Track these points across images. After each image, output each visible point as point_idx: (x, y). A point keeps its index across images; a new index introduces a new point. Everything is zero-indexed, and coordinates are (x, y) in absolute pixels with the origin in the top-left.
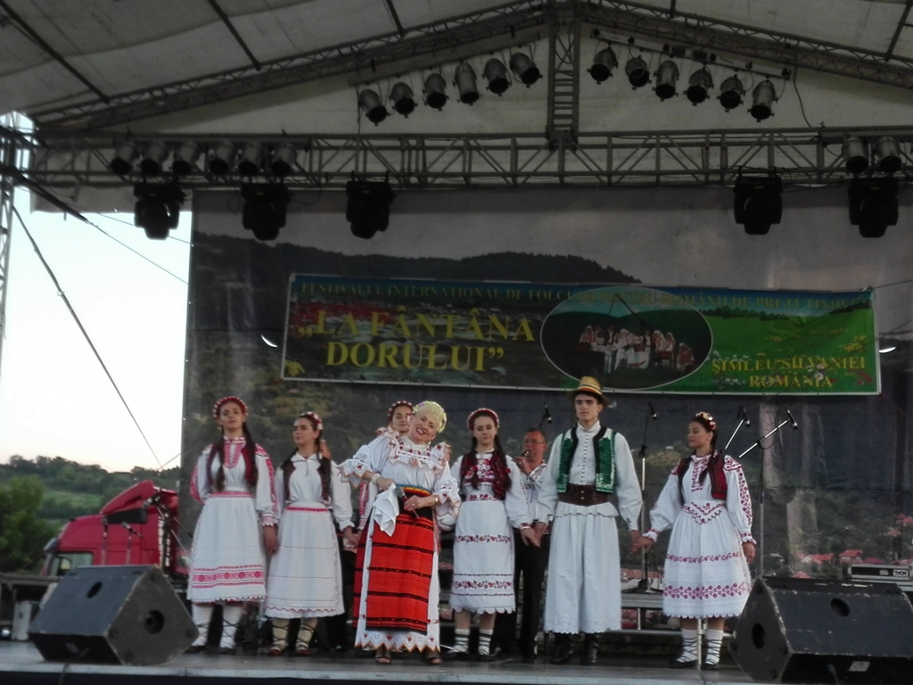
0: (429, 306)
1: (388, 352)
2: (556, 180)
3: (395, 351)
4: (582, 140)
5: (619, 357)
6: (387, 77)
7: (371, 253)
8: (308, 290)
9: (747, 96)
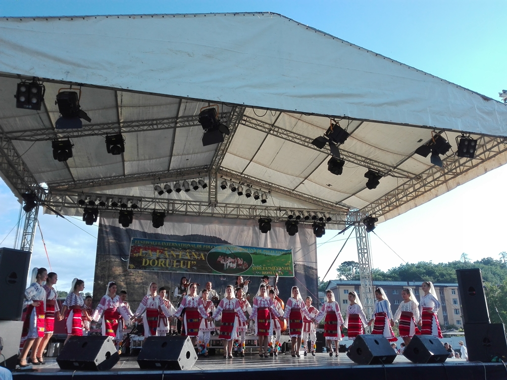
0: (174, 249)
1: (162, 262)
2: (211, 215)
3: (164, 262)
4: (218, 205)
5: (228, 265)
6: (163, 183)
7: (156, 232)
8: (137, 243)
9: (260, 197)
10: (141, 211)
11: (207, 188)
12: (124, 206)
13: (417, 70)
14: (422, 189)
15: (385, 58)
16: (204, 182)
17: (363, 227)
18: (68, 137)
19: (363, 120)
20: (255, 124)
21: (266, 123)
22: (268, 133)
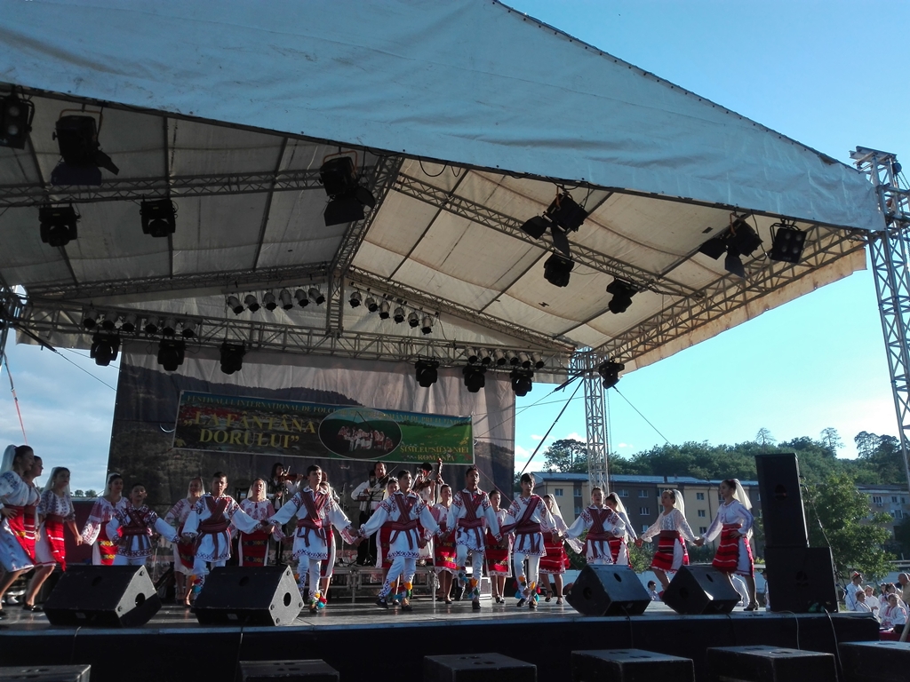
0: (260, 412)
1: (236, 436)
2: (329, 352)
3: (240, 435)
4: (344, 334)
5: (357, 443)
6: (244, 292)
7: (227, 382)
8: (191, 400)
9: (420, 322)
10: (200, 343)
11: (324, 305)
12: (170, 332)
13: (714, 105)
14: (704, 316)
15: (659, 80)
16: (318, 292)
17: (597, 380)
18: (70, 202)
19: (612, 190)
20: (418, 191)
21: (440, 190)
22: (442, 207)
